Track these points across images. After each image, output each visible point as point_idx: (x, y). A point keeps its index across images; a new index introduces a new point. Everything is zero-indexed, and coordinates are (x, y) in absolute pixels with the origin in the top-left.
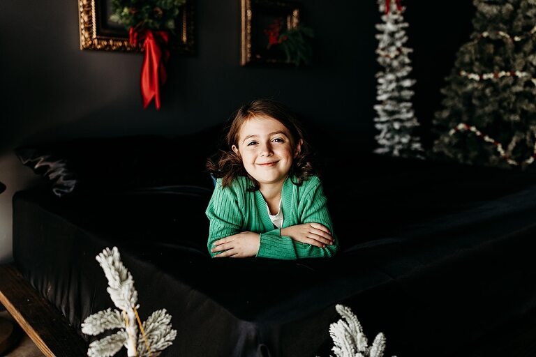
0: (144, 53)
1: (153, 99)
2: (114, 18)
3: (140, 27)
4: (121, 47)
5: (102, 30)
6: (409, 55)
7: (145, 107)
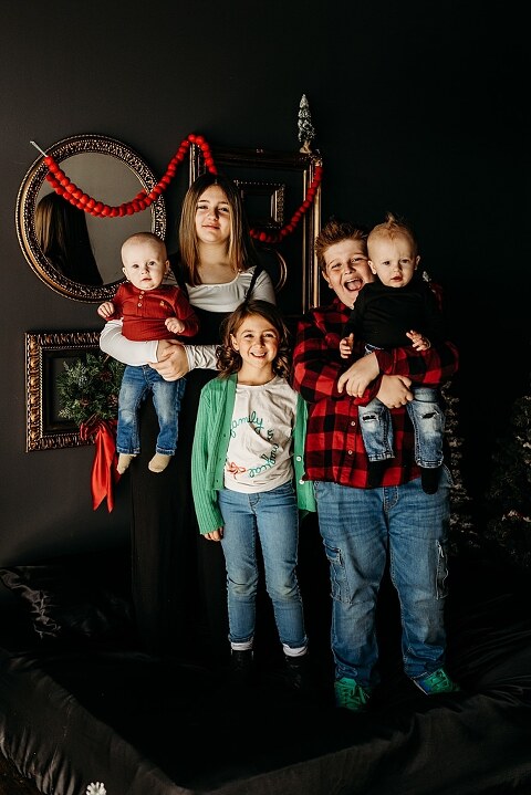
0: (96, 444)
1: (106, 499)
2: (64, 413)
3: (91, 421)
4: (69, 443)
5: (50, 428)
6: (454, 406)
7: (95, 508)
